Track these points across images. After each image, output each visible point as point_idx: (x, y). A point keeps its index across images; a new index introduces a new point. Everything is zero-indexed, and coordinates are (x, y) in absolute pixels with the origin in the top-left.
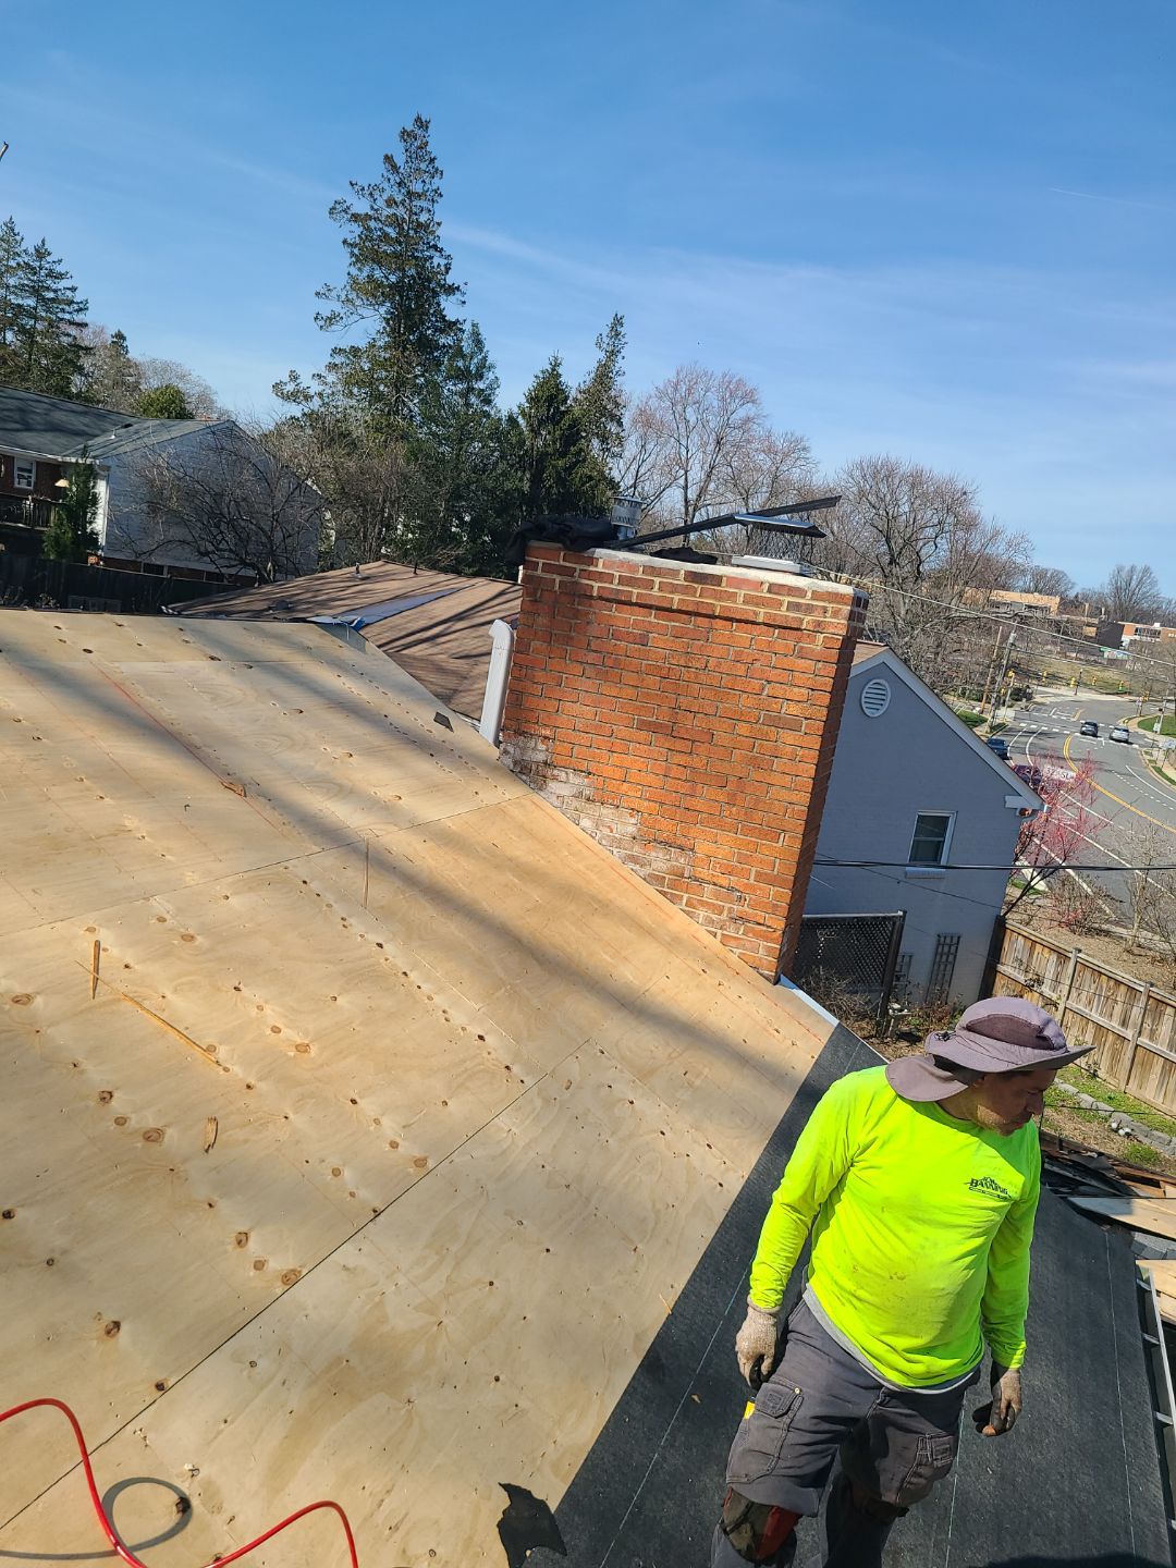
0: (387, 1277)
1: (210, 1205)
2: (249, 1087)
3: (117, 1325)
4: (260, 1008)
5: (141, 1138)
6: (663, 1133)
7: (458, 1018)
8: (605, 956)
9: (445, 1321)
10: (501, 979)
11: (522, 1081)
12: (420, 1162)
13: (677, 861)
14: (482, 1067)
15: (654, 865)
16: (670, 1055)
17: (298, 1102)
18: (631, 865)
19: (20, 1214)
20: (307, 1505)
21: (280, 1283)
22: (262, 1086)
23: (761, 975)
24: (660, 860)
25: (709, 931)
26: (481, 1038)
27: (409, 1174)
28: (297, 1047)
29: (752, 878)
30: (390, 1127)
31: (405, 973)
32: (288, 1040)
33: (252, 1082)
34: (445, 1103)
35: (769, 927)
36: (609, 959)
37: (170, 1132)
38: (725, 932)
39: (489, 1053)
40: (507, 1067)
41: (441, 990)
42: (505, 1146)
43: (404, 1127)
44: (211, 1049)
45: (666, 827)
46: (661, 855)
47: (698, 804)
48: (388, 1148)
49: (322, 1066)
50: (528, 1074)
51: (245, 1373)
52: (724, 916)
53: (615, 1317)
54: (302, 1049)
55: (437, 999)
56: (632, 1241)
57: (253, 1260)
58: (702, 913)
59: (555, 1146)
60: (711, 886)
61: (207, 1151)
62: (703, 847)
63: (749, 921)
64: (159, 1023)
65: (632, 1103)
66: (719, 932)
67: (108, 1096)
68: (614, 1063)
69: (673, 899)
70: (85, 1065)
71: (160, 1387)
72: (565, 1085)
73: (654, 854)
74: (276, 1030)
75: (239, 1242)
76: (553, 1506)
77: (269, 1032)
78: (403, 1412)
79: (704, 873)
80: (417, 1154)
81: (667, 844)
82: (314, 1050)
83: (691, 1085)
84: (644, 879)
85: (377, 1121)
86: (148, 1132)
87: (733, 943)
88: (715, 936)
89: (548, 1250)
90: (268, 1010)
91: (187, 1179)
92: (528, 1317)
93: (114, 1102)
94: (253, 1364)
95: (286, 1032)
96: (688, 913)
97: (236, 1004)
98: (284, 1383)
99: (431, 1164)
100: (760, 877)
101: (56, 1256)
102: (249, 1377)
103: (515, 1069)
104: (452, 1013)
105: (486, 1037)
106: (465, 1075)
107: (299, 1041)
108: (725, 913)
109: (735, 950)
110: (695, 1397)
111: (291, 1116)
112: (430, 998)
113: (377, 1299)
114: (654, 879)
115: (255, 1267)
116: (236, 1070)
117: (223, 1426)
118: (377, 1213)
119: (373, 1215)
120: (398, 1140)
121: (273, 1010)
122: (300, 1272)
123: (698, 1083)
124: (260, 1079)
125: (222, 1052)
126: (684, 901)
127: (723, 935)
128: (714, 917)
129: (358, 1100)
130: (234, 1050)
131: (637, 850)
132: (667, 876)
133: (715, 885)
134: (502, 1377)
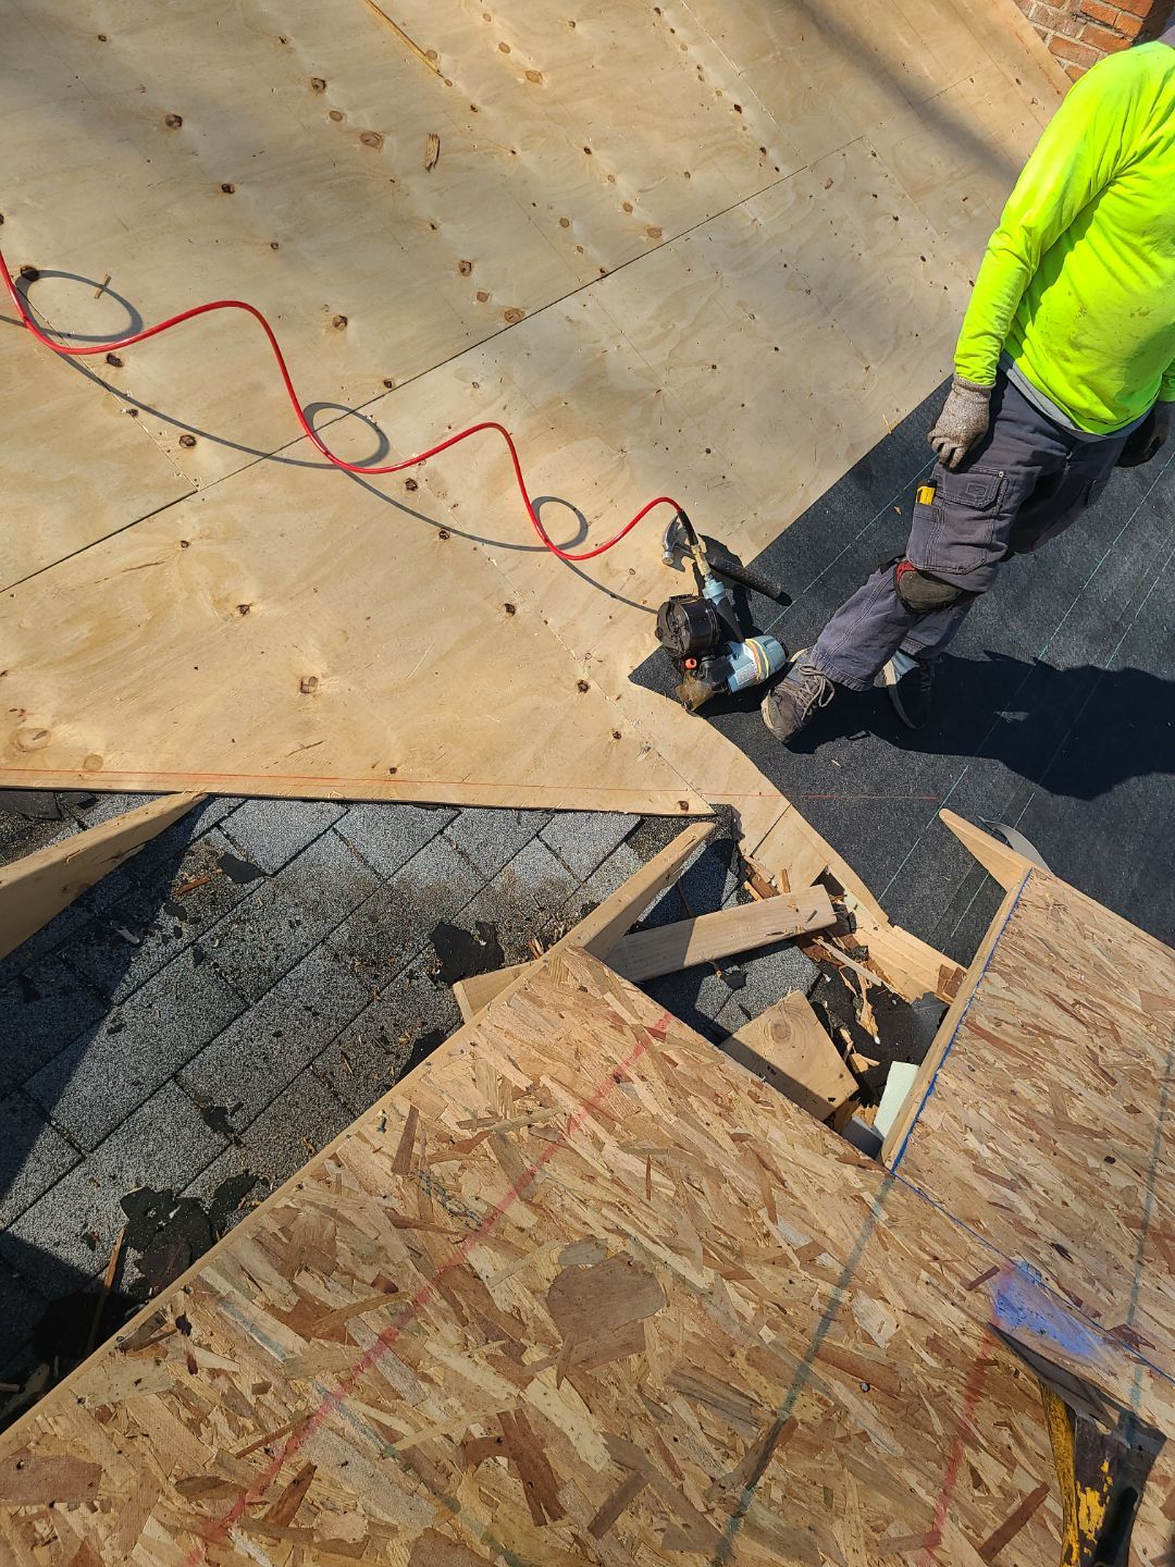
0: (610, 338)
1: (433, 227)
2: (473, 108)
3: (345, 320)
4: (487, 17)
5: (359, 140)
6: (923, 259)
7: (714, 79)
8: (902, 39)
9: (664, 390)
10: (771, 41)
11: (777, 169)
12: (655, 233)
14: (734, 143)
16: (952, 174)
17: (528, 136)
19: (239, 190)
21: (503, 319)
22: (488, 111)
25: (1038, 31)
26: (738, 108)
27: (641, 242)
28: (527, 73)
30: (625, 187)
31: (657, 10)
32: (518, 63)
33: (478, 104)
34: (688, 175)
35: (1118, 31)
36: (905, 43)
37: (389, 140)
38: (1058, 34)
39: (744, 129)
40: (763, 150)
41: (697, 40)
42: (747, 236)
43: (640, 191)
44: (431, 55)
48: (621, 209)
49: (554, 102)
50: (784, 162)
51: (468, 391)
52: (1063, 12)
53: (833, 424)
54: (534, 77)
55: (693, 50)
56: (865, 360)
57: (477, 291)
59: (801, 248)
61: (429, 169)
63: (1093, 20)
64: (372, 11)
65: (896, 219)
66: (1051, 32)
67: (321, 85)
68: (885, 170)
70: (294, 42)
71: (388, 384)
72: (825, 184)
74: (505, 48)
75: (463, 270)
76: (745, 562)
77: (496, 48)
78: (615, 458)
80: (652, 223)
82: (546, 81)
83: (968, 213)
85: (611, 178)
86: (366, 134)
87: (1064, 51)
88: (1044, 39)
89: (776, 349)
90: (496, 22)
91: (408, 195)
92: (747, 405)
93: (328, 94)
94: (475, 385)
95: (515, 53)
97: (459, 6)
98: (505, 408)
99: (665, 237)
101: (280, 242)
102: (472, 396)
103: (771, 153)
104: (707, 70)
105: (743, 109)
106: (714, 148)
107: (530, 67)
109: (1064, 61)
110: (898, 509)
111: (518, 150)
112: (684, 48)
113: (598, 355)
115: (478, 298)
116: (459, 85)
117: (447, 430)
118: (604, 274)
119: (599, 275)
120: (632, 203)
121: (502, 23)
122: (523, 313)
123: (976, 212)
124: (485, 103)
125: (444, 61)
127: (1055, 37)
128: (1051, 10)
129: (592, 150)
130: (456, 61)
134: (713, 451)
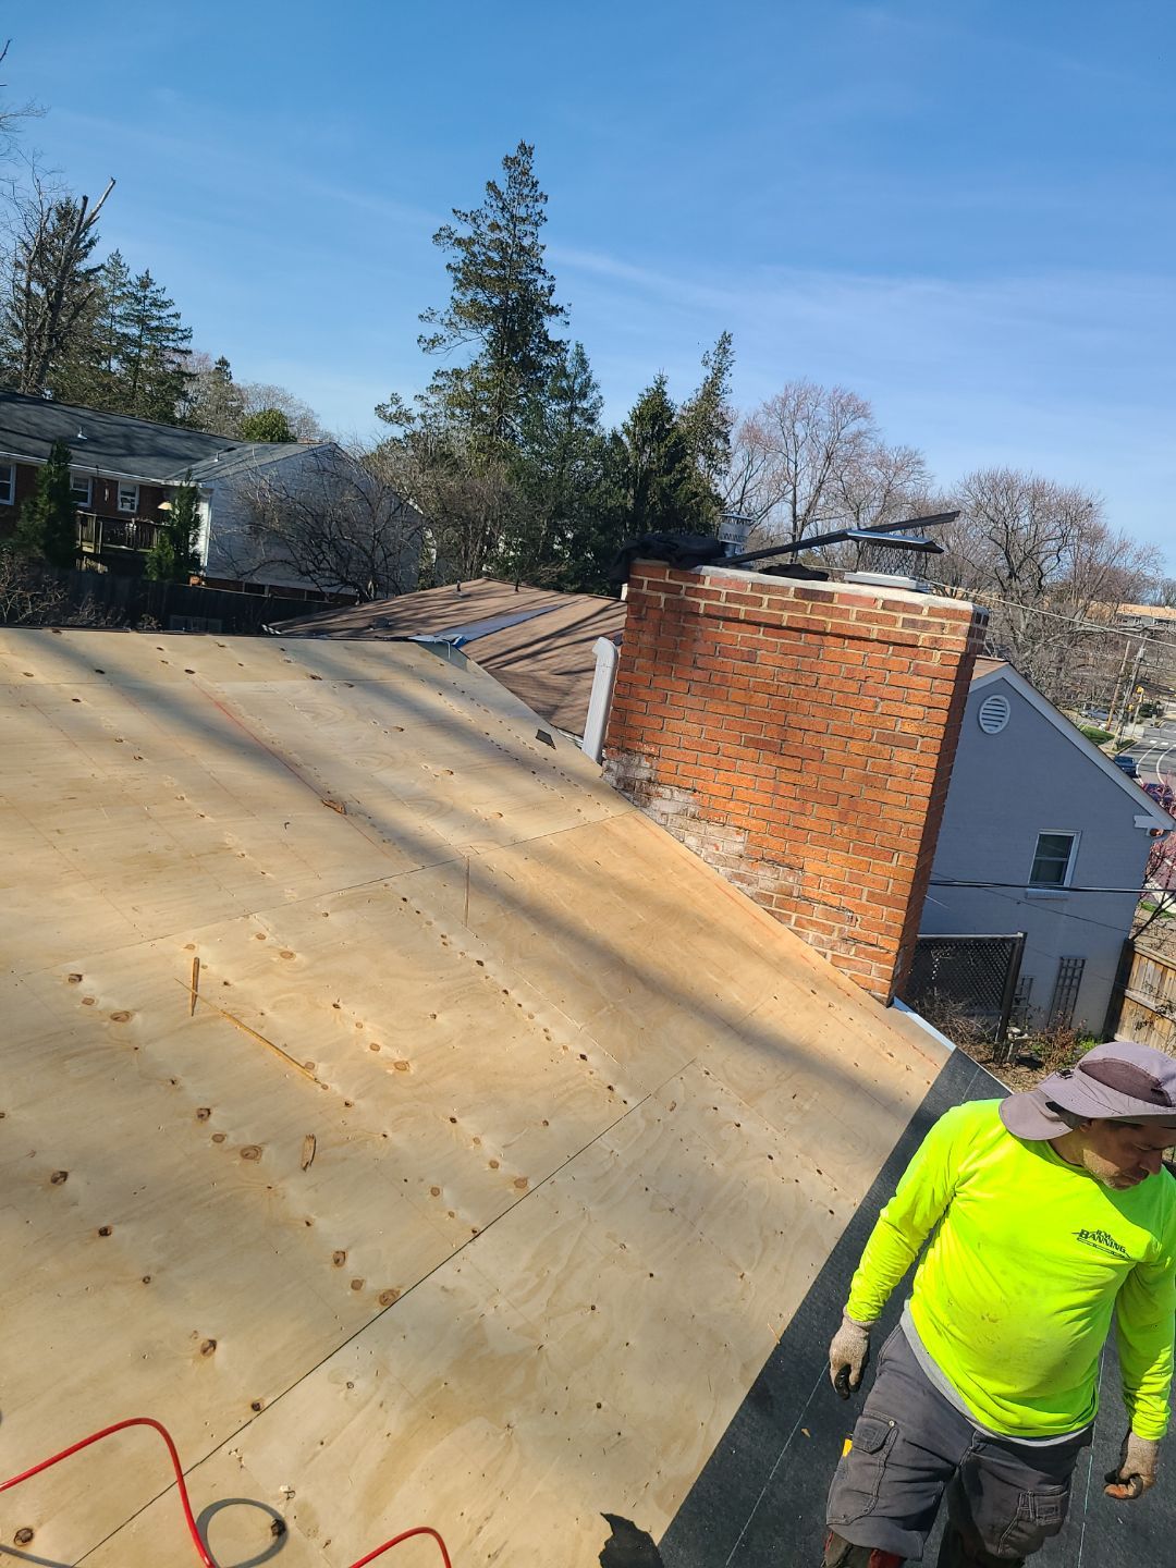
0: (487, 1300)
1: (308, 1224)
2: (347, 1104)
3: (213, 1344)
4: (359, 1025)
5: (239, 1155)
6: (770, 1157)
7: (559, 1036)
8: (711, 976)
9: (546, 1345)
10: (603, 997)
11: (625, 1102)
12: (521, 1183)
13: (785, 880)
14: (583, 1087)
15: (762, 884)
16: (777, 1078)
17: (397, 1120)
18: (738, 884)
19: (117, 1232)
20: (403, 1532)
21: (377, 1303)
22: (360, 1104)
23: (874, 996)
24: (767, 879)
25: (819, 952)
26: (583, 1057)
27: (509, 1195)
28: (395, 1064)
29: (864, 897)
30: (490, 1146)
31: (505, 991)
32: (389, 1058)
33: (351, 1099)
34: (546, 1123)
35: (882, 948)
36: (715, 979)
37: (267, 1149)
38: (835, 953)
39: (591, 1073)
40: (610, 1087)
41: (542, 1009)
42: (607, 1168)
43: (504, 1147)
44: (309, 1066)
45: (774, 846)
46: (769, 874)
47: (808, 822)
48: (488, 1168)
49: (421, 1084)
50: (630, 1095)
51: (342, 1394)
52: (835, 936)
53: (721, 1344)
54: (401, 1066)
55: (538, 1018)
56: (738, 1268)
57: (351, 1279)
58: (812, 933)
59: (659, 1169)
60: (821, 906)
61: (305, 1169)
62: (812, 867)
63: (860, 942)
64: (258, 1040)
65: (738, 1126)
66: (829, 953)
67: (206, 1113)
68: (720, 1084)
69: (781, 919)
70: (184, 1081)
71: (256, 1407)
72: (669, 1107)
73: (761, 873)
74: (375, 1048)
75: (337, 1261)
76: (657, 1538)
77: (368, 1049)
78: (502, 1437)
79: (813, 892)
80: (518, 1174)
81: (774, 862)
82: (413, 1069)
83: (800, 1109)
84: (752, 898)
85: (476, 1141)
86: (245, 1149)
87: (843, 964)
88: (825, 957)
89: (651, 1275)
90: (367, 1028)
91: (284, 1197)
92: (631, 1343)
93: (212, 1120)
94: (350, 1385)
95: (385, 1050)
96: (797, 933)
97: (335, 1021)
98: (381, 1405)
99: (531, 1185)
100: (871, 895)
101: (152, 1274)
102: (346, 1399)
103: (618, 1089)
104: (553, 1031)
105: (588, 1057)
106: (567, 1095)
107: (398, 1059)
108: (836, 934)
109: (846, 971)
110: (805, 1431)
111: (390, 1134)
112: (531, 1017)
113: (476, 1322)
114: (762, 898)
115: (352, 1287)
116: (335, 1087)
117: (319, 1447)
118: (476, 1234)
119: (472, 1235)
120: (498, 1160)
121: (372, 1027)
122: (398, 1293)
123: (807, 1107)
124: (359, 1097)
125: (321, 1070)
126: (793, 921)
127: (833, 955)
128: (824, 937)
129: (457, 1119)
130: (332, 1068)
131: (743, 869)
132: (775, 895)
133: (826, 905)
134: (603, 1405)
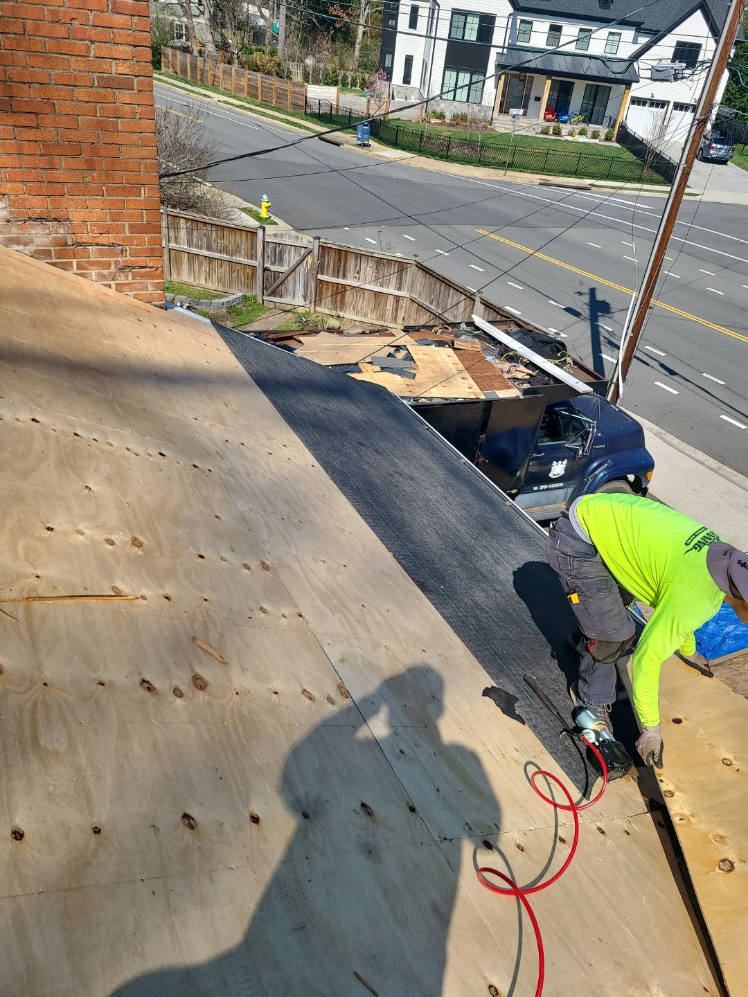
13: (57, 232)
15: (37, 241)
18: (15, 247)
23: (155, 306)
24: (41, 236)
25: (104, 285)
29: (127, 231)
35: (151, 267)
38: (117, 282)
45: (38, 204)
46: (40, 232)
47: (60, 175)
52: (113, 269)
58: (93, 272)
60: (95, 247)
62: (76, 215)
63: (134, 268)
66: (113, 283)
69: (65, 267)
73: (33, 231)
79: (85, 237)
81: (41, 219)
84: (32, 257)
87: (126, 288)
88: (110, 287)
96: (82, 275)
100: (133, 229)
108: (113, 267)
109: (129, 293)
114: (41, 254)
126: (75, 266)
127: (116, 284)
128: (105, 272)
131: (14, 232)
132: (52, 249)
133: (98, 245)
